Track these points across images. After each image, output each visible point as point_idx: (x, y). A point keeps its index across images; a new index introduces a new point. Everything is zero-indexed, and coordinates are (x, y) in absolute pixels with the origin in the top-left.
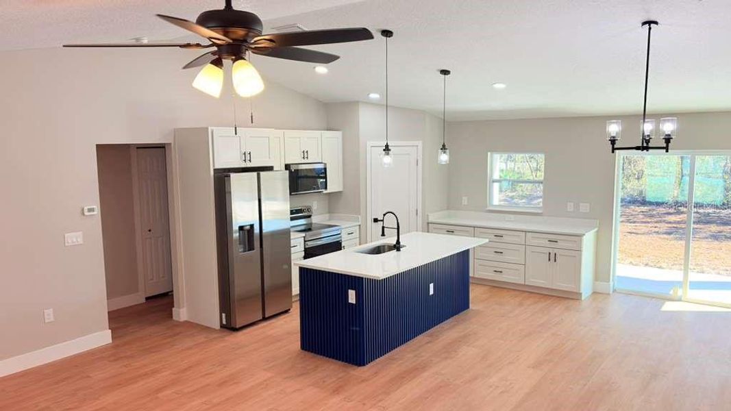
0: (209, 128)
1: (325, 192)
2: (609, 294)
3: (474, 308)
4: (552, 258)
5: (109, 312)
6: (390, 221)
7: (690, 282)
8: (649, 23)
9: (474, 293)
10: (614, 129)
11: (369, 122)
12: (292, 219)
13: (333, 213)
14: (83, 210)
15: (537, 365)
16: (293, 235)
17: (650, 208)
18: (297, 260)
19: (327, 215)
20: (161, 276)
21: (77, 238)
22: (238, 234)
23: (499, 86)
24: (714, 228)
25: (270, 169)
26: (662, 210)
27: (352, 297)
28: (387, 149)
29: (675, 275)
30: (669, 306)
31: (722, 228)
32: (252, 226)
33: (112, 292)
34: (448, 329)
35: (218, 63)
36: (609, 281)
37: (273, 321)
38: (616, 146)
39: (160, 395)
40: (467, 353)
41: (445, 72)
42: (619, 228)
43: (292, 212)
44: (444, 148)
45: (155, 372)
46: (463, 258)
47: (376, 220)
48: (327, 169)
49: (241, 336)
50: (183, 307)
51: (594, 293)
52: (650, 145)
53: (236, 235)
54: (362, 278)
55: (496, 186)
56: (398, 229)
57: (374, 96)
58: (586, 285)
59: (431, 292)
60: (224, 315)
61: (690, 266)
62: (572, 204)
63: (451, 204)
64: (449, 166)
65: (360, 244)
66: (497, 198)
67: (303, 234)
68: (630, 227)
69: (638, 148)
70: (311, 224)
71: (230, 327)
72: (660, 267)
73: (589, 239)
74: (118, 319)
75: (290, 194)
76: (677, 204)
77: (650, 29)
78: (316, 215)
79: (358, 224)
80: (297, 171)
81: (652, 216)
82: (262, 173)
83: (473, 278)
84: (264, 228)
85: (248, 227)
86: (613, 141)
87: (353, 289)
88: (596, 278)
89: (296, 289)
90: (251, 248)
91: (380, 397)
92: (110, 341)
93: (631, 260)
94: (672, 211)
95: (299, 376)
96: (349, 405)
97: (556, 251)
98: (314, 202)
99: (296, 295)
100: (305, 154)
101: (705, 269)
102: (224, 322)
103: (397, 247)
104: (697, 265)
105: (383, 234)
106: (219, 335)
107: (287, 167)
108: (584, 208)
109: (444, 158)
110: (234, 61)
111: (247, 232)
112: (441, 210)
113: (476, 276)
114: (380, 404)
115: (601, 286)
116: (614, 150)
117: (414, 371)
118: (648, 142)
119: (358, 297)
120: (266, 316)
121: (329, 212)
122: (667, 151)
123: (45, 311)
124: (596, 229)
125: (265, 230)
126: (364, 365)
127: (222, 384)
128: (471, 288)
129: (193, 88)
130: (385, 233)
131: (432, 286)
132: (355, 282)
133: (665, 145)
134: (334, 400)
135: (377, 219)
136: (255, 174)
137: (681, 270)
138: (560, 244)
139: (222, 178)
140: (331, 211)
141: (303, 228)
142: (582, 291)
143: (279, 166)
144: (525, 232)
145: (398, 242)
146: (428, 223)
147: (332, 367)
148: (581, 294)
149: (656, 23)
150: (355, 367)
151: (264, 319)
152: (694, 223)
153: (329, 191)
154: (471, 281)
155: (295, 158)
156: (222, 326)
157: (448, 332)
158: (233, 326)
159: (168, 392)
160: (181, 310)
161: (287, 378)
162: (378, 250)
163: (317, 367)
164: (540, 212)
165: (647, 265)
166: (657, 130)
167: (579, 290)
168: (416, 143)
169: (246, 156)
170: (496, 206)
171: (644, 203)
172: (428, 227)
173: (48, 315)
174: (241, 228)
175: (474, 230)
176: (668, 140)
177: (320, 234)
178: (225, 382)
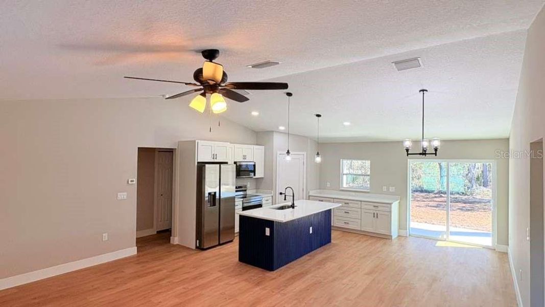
0: (197, 141)
1: (254, 177)
2: (407, 237)
3: (334, 242)
4: (376, 216)
5: (137, 238)
6: (289, 193)
7: (450, 232)
8: (423, 90)
9: (334, 234)
10: (408, 144)
11: (279, 142)
12: (236, 191)
13: (259, 189)
14: (128, 182)
15: (369, 273)
16: (236, 200)
17: (426, 194)
18: (239, 211)
19: (255, 190)
20: (166, 219)
21: (123, 196)
22: (207, 198)
23: (347, 124)
24: (461, 205)
25: (226, 163)
26: (432, 195)
27: (268, 232)
28: (288, 152)
29: (443, 228)
30: (439, 244)
31: (464, 205)
32: (215, 193)
33: (139, 228)
34: (319, 253)
35: (203, 95)
36: (407, 229)
37: (224, 246)
38: (409, 153)
39: (161, 283)
40: (330, 265)
41: (318, 116)
42: (411, 204)
43: (236, 188)
44: (318, 154)
45: (159, 271)
46: (328, 213)
47: (281, 194)
48: (256, 166)
49: (206, 254)
50: (176, 236)
51: (399, 236)
52: (427, 152)
53: (207, 199)
54: (273, 221)
55: (345, 176)
56: (293, 196)
57: (282, 128)
58: (394, 232)
59: (311, 232)
60: (198, 241)
61: (450, 224)
62: (385, 187)
63: (321, 186)
64: (321, 164)
65: (272, 204)
66: (345, 183)
67: (242, 199)
68: (417, 203)
69: (420, 154)
70: (246, 194)
71: (200, 248)
72: (433, 224)
73: (395, 207)
74: (142, 242)
75: (236, 178)
76: (440, 192)
77: (424, 94)
78: (249, 190)
79: (271, 195)
80: (240, 165)
81: (427, 198)
82: (222, 165)
83: (333, 226)
84: (221, 195)
85: (213, 193)
86: (407, 150)
87: (268, 227)
88: (400, 228)
89: (237, 229)
90: (214, 205)
91: (282, 288)
92: (136, 253)
93: (417, 219)
94: (437, 195)
95: (237, 275)
96: (265, 292)
97: (377, 212)
98: (248, 183)
99: (237, 233)
100: (245, 157)
101: (457, 225)
102: (198, 245)
103: (293, 206)
104: (453, 223)
105: (285, 199)
106: (195, 252)
107: (235, 163)
108: (392, 189)
109: (318, 159)
110: (212, 94)
111: (213, 196)
112: (317, 189)
113: (335, 225)
114: (282, 292)
115: (403, 232)
116: (408, 154)
117: (301, 275)
118: (426, 151)
119: (272, 232)
120: (221, 242)
121: (256, 189)
122: (436, 155)
123: (103, 234)
124: (399, 201)
125: (222, 197)
126: (273, 270)
127: (195, 278)
128: (332, 231)
129: (189, 107)
130: (287, 199)
131: (311, 228)
132: (270, 223)
133: (434, 152)
134: (257, 289)
136: (218, 165)
137: (444, 225)
138: (380, 208)
139: (201, 167)
140: (257, 188)
141: (241, 196)
142: (392, 234)
143: (231, 162)
144: (361, 201)
145: (293, 204)
146: (309, 196)
147: (256, 271)
148: (391, 236)
149: (427, 91)
150: (268, 272)
151: (220, 245)
152: (451, 202)
153: (256, 177)
154: (332, 228)
155: (239, 159)
156: (197, 247)
157: (320, 255)
158: (202, 247)
159: (164, 282)
160: (175, 238)
161: (229, 276)
162: (282, 208)
163: (247, 271)
164: (368, 191)
165: (426, 222)
166: (430, 145)
167: (391, 233)
168: (303, 153)
169: (214, 156)
170: (345, 188)
171: (422, 191)
172: (309, 198)
173: (105, 237)
174: (210, 194)
175: (333, 200)
176: (436, 150)
177: (251, 199)
178: (196, 277)
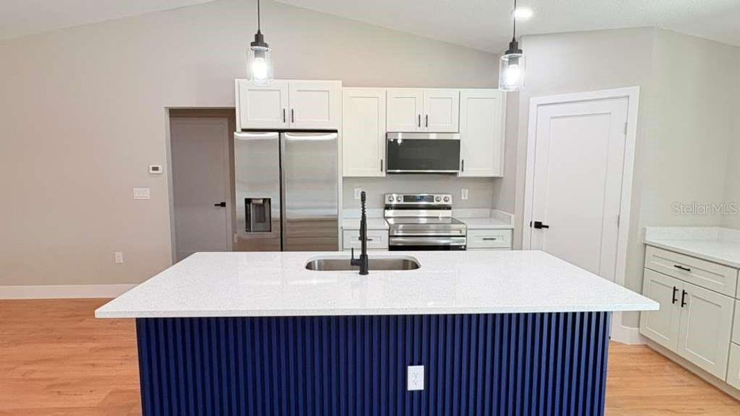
0: (236, 80)
13: (494, 208)
14: (149, 168)
21: (144, 194)
53: (239, 211)
79: (510, 226)
82: (282, 134)
85: (260, 202)
100: (423, 120)
123: (116, 253)
135: (540, 223)
140: (494, 205)
146: (646, 245)
169: (288, 115)
173: (118, 257)
174: (248, 201)
177: (425, 230)
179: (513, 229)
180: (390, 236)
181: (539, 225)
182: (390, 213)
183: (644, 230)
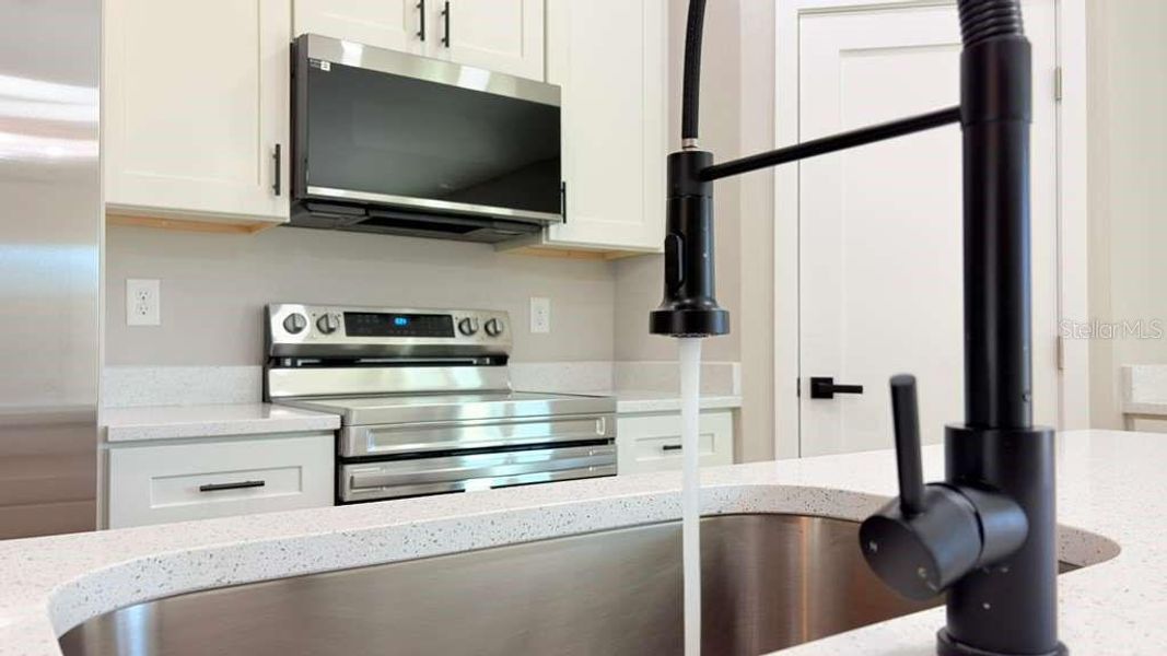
19: (604, 368)
100: (430, 20)
135: (830, 382)
179: (735, 411)
180: (341, 461)
181: (823, 389)
182: (285, 381)
183: (1125, 377)
